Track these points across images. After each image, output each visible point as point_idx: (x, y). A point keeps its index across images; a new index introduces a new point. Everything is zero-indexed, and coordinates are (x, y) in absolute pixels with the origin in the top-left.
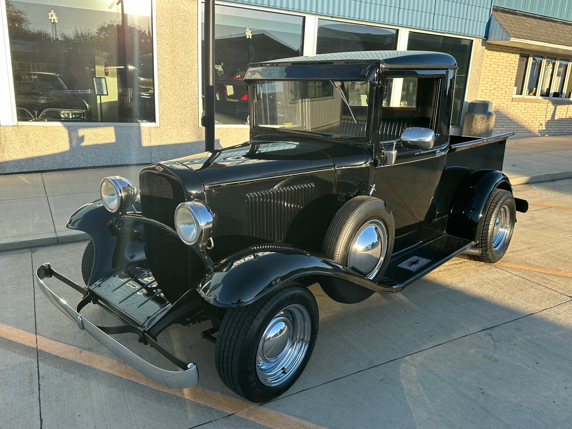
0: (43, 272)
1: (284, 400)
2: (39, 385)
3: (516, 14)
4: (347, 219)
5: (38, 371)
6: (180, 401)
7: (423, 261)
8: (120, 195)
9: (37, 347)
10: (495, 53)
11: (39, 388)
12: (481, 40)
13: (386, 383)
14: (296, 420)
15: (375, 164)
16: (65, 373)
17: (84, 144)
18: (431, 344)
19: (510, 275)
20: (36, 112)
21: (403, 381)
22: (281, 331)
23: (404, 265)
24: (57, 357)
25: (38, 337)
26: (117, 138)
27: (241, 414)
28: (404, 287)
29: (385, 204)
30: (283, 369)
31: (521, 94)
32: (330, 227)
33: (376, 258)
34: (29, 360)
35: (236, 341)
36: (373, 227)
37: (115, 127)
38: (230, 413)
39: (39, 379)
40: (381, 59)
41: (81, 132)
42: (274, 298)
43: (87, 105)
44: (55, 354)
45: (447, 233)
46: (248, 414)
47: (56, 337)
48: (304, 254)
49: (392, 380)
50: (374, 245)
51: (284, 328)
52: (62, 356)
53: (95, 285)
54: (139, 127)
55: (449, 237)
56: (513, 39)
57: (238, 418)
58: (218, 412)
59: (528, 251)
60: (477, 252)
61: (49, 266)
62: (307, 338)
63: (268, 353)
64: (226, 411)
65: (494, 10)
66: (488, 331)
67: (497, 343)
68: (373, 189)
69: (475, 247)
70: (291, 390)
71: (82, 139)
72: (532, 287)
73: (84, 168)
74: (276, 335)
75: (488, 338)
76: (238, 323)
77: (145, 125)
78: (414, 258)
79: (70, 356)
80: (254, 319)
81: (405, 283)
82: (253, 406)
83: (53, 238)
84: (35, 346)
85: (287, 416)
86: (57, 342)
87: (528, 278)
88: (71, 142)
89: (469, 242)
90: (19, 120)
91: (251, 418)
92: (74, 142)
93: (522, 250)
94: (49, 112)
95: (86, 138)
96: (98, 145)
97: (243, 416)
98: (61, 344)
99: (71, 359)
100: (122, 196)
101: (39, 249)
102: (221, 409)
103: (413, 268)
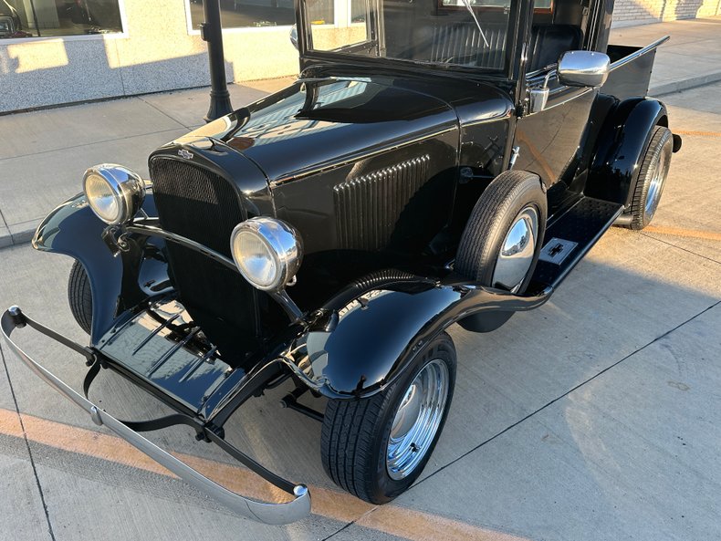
0: (10, 321)
2: (45, 507)
5: (38, 481)
7: (569, 246)
8: (120, 196)
9: (25, 436)
11: (46, 512)
13: (552, 442)
16: (80, 480)
17: (19, 71)
18: (594, 370)
19: (666, 246)
21: (575, 437)
23: (543, 255)
24: (60, 451)
25: (22, 416)
26: (69, 59)
27: (364, 522)
28: (553, 291)
29: (540, 180)
30: (413, 445)
34: (17, 461)
37: (66, 44)
38: (347, 522)
39: (42, 496)
41: (13, 51)
44: (57, 446)
45: (585, 194)
46: (374, 520)
47: (50, 415)
49: (558, 436)
52: (68, 449)
53: (103, 341)
54: (102, 42)
55: (590, 201)
57: (361, 530)
58: (328, 521)
59: (678, 206)
60: (628, 220)
61: (18, 310)
64: (340, 520)
66: (663, 341)
67: (681, 359)
68: (516, 155)
69: (625, 213)
72: (700, 263)
73: (27, 110)
75: (667, 352)
77: (109, 37)
78: (554, 242)
79: (81, 448)
80: (382, 402)
81: (553, 285)
83: (6, 237)
84: (21, 435)
85: (426, 516)
86: (54, 424)
87: (691, 249)
91: (381, 527)
93: (670, 205)
95: (22, 61)
97: (367, 525)
98: (62, 426)
99: (83, 452)
100: (123, 197)
102: (331, 516)
103: (558, 259)
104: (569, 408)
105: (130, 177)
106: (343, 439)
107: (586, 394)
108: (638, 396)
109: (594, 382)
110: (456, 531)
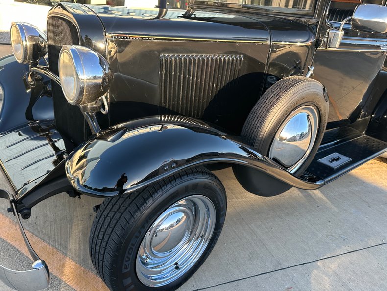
4: (277, 99)
7: (345, 159)
15: (317, 44)
22: (178, 221)
23: (324, 160)
28: (324, 184)
29: (324, 89)
30: (176, 264)
32: (256, 107)
33: (303, 150)
35: (110, 236)
36: (306, 113)
42: (169, 186)
45: (366, 134)
48: (220, 136)
49: (300, 290)
50: (302, 136)
51: (183, 217)
55: (369, 139)
62: (209, 235)
63: (159, 247)
68: (310, 72)
70: (183, 288)
74: (172, 226)
76: (116, 212)
78: (335, 155)
80: (136, 211)
81: (326, 180)
103: (335, 165)
104: (315, 272)
105: (40, 36)
106: (101, 236)
107: (333, 265)
108: (376, 277)
109: (343, 258)
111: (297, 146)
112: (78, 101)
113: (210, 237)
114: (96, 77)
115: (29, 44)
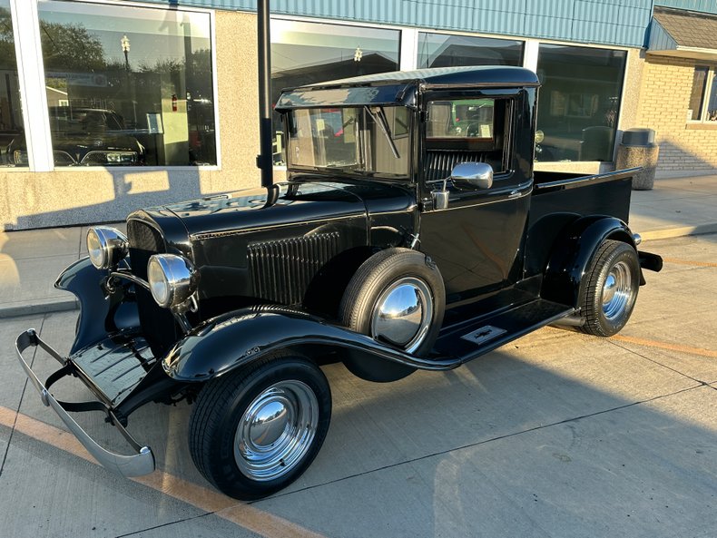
0: (27, 339)
1: (279, 500)
3: (687, 15)
4: (367, 276)
5: (6, 454)
6: (154, 495)
7: (496, 332)
8: (105, 248)
9: (14, 427)
10: (660, 67)
12: (639, 50)
13: (414, 483)
14: (286, 523)
15: (420, 208)
16: (34, 458)
17: (131, 192)
18: (489, 436)
19: (625, 352)
20: (78, 156)
21: (436, 481)
22: (278, 414)
23: (469, 337)
24: (32, 438)
25: (19, 415)
26: (171, 185)
27: (221, 514)
28: (461, 363)
29: (426, 258)
30: (281, 460)
31: (699, 118)
32: (349, 286)
33: (414, 324)
37: (169, 172)
38: (209, 511)
39: (4, 463)
40: (420, 77)
41: (128, 178)
43: (140, 146)
44: (31, 435)
45: (542, 297)
46: (231, 514)
47: (37, 417)
49: (423, 479)
50: (410, 310)
52: (38, 438)
54: (197, 171)
55: (543, 303)
56: (680, 48)
57: (217, 519)
58: (194, 509)
59: (662, 322)
60: (577, 321)
61: (34, 332)
62: (315, 424)
63: (260, 440)
64: (205, 509)
65: (656, 11)
66: (571, 423)
67: (578, 439)
68: (415, 240)
69: (575, 315)
70: (292, 488)
71: (129, 186)
72: (651, 368)
74: (271, 418)
75: (569, 432)
77: (204, 169)
78: (485, 328)
79: (47, 439)
80: (229, 397)
81: (463, 358)
82: (239, 505)
83: (72, 302)
84: (12, 426)
85: (273, 517)
86: (37, 422)
87: (649, 357)
88: (116, 190)
89: (567, 309)
90: (56, 165)
91: (232, 519)
92: (120, 191)
93: (653, 321)
94: (94, 155)
95: (134, 186)
96: (147, 193)
97: (223, 516)
98: (42, 424)
99: (47, 441)
100: (107, 250)
101: (54, 315)
102: (199, 507)
103: (480, 340)
104: (445, 461)
105: (119, 238)
107: (468, 453)
110: (292, 531)
111: (406, 321)
112: (169, 304)
113: (316, 426)
114: (184, 280)
115: (109, 248)
